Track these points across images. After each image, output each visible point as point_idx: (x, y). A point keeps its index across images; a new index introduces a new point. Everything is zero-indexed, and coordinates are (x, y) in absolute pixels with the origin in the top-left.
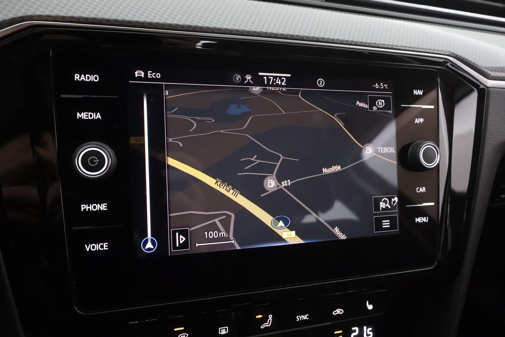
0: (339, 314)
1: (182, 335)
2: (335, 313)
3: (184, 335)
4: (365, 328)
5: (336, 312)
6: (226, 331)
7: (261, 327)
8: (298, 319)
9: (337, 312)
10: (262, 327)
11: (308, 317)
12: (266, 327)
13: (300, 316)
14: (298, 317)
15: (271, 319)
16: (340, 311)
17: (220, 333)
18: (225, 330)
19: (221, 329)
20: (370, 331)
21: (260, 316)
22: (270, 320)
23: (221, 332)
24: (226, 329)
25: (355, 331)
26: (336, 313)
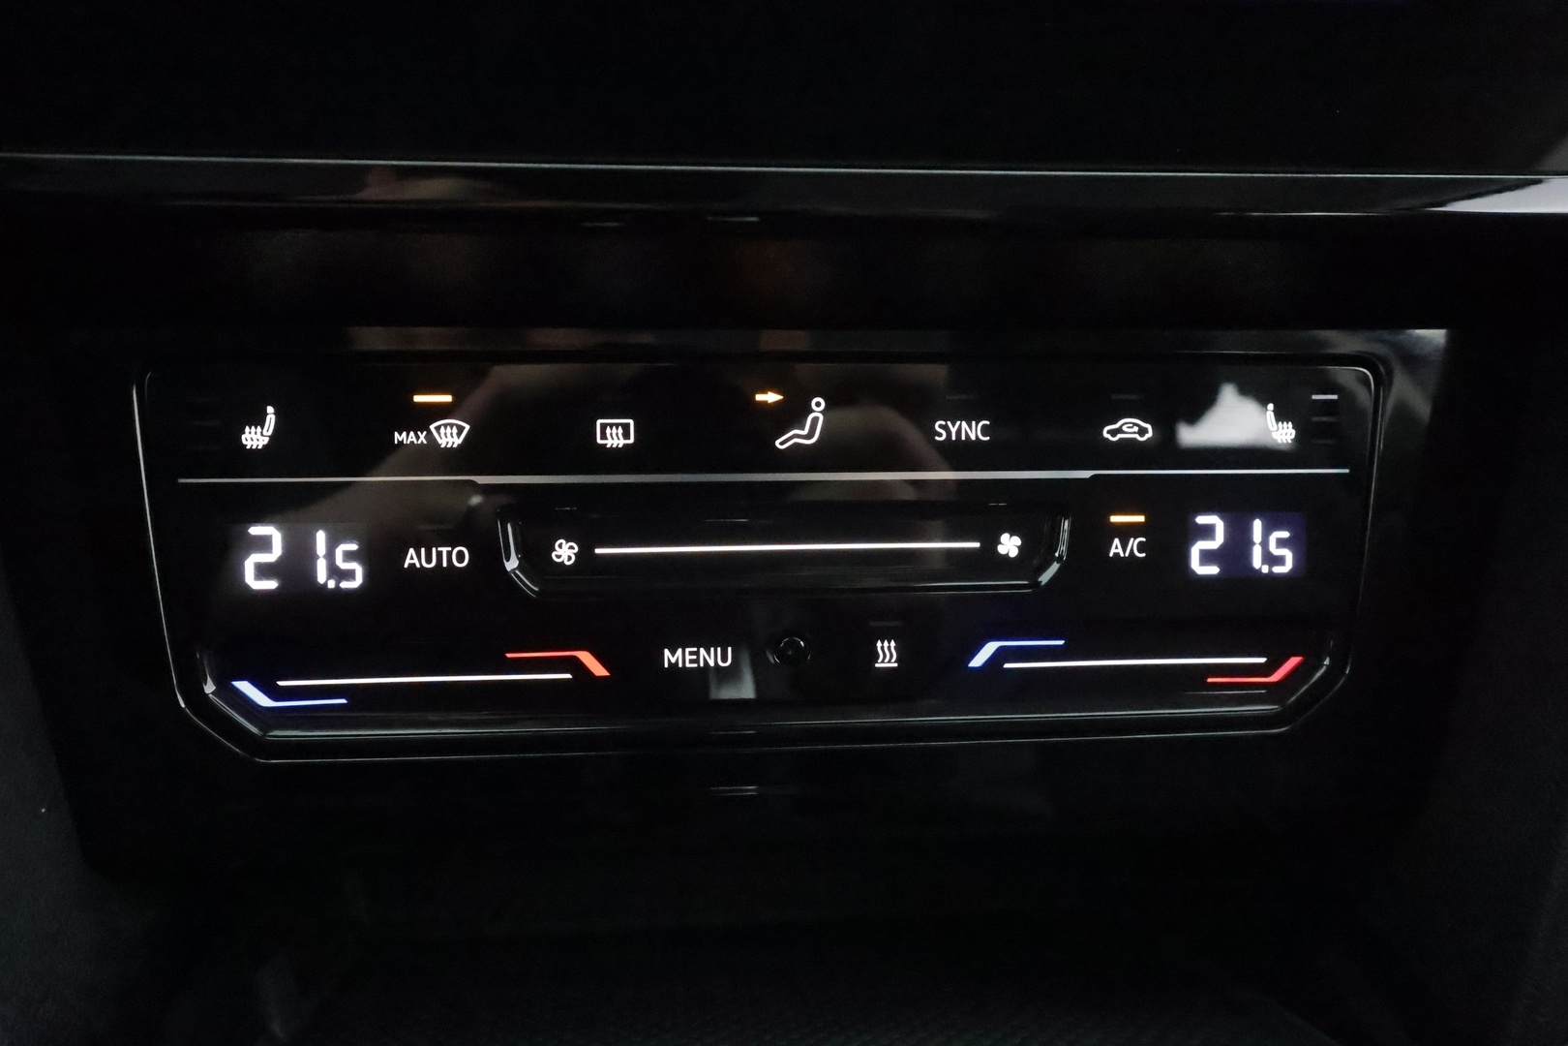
0: (1134, 440)
1: (445, 426)
2: (1113, 433)
3: (452, 425)
4: (1257, 525)
5: (1119, 431)
6: (626, 435)
7: (777, 443)
8: (940, 435)
9: (1124, 428)
10: (782, 443)
11: (985, 430)
12: (796, 444)
13: (949, 423)
14: (941, 426)
15: (821, 417)
16: (1136, 429)
17: (599, 441)
18: (620, 430)
19: (604, 427)
20: (1281, 543)
21: (771, 397)
22: (815, 420)
23: (604, 437)
24: (626, 427)
25: (1208, 532)
26: (1119, 436)
